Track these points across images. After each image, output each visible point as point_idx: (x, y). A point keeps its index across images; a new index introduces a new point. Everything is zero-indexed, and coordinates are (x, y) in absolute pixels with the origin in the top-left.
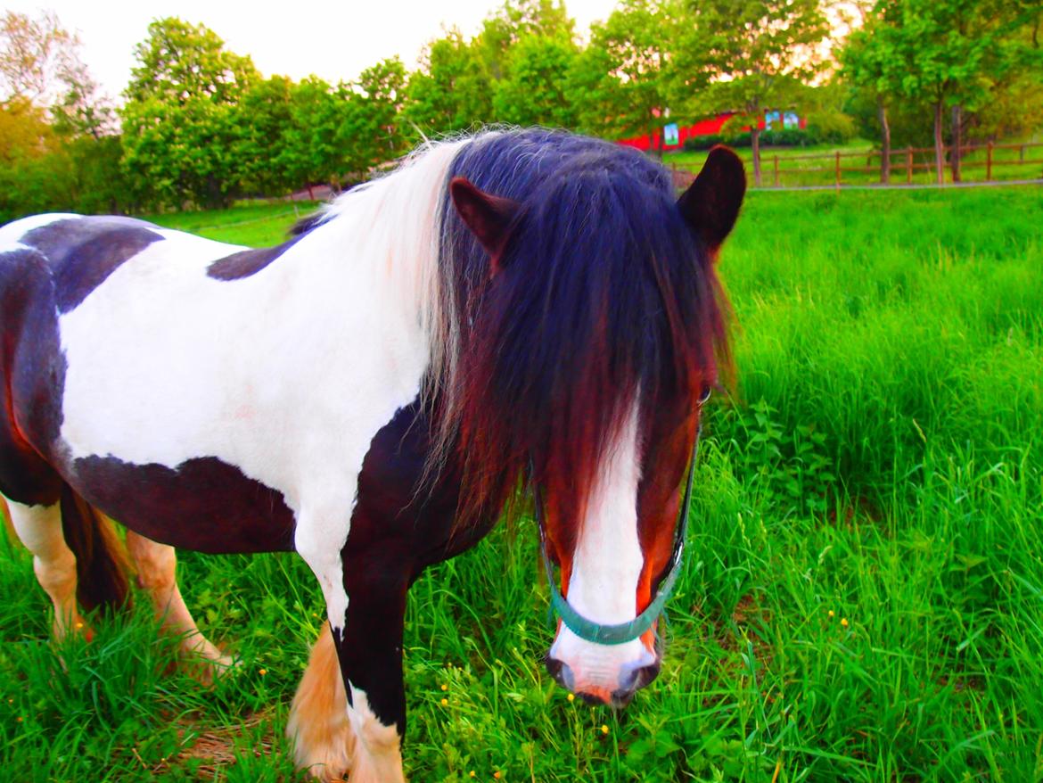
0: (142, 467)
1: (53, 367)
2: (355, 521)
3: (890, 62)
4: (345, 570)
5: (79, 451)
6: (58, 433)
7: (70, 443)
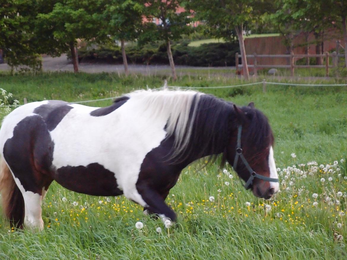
0: (77, 167)
5: (58, 167)
6: (51, 163)
7: (56, 165)
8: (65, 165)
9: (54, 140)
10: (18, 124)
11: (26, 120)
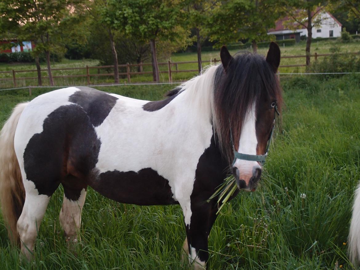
0: (126, 173)
1: (94, 144)
2: (195, 185)
3: (131, 17)
4: (191, 203)
5: (103, 171)
6: (94, 166)
7: (100, 169)
8: (112, 170)
9: (100, 138)
10: (49, 116)
11: (62, 110)
